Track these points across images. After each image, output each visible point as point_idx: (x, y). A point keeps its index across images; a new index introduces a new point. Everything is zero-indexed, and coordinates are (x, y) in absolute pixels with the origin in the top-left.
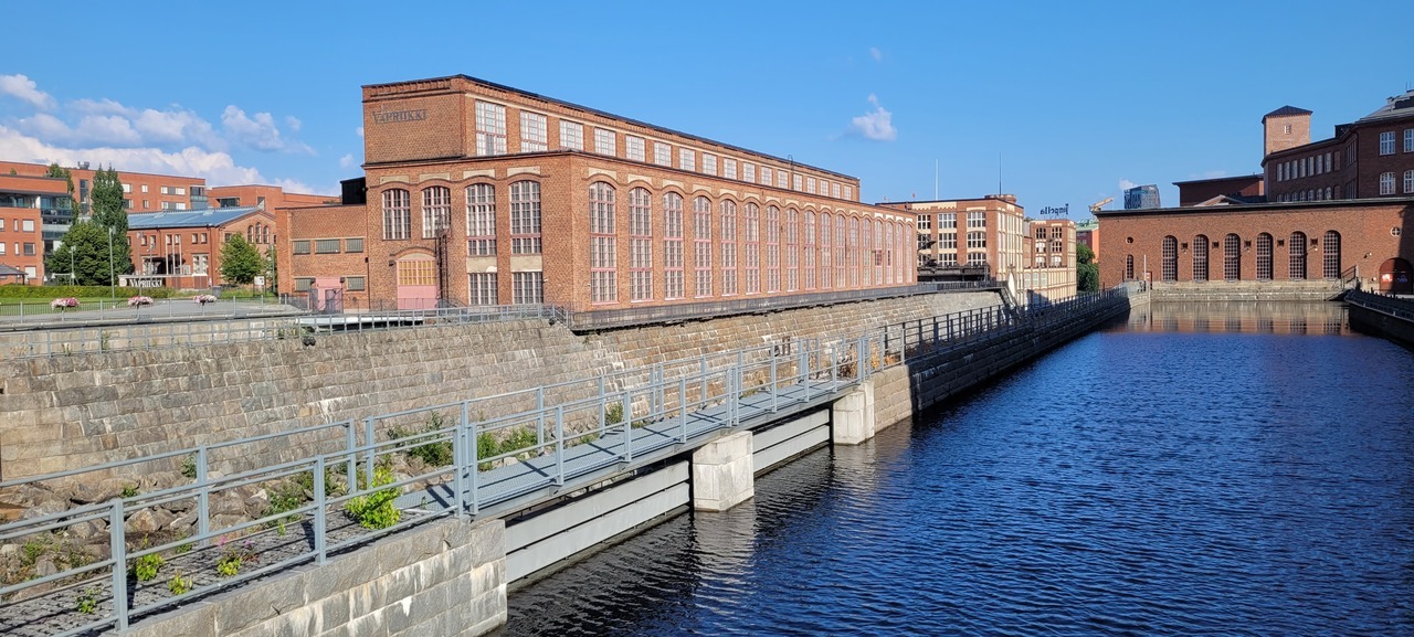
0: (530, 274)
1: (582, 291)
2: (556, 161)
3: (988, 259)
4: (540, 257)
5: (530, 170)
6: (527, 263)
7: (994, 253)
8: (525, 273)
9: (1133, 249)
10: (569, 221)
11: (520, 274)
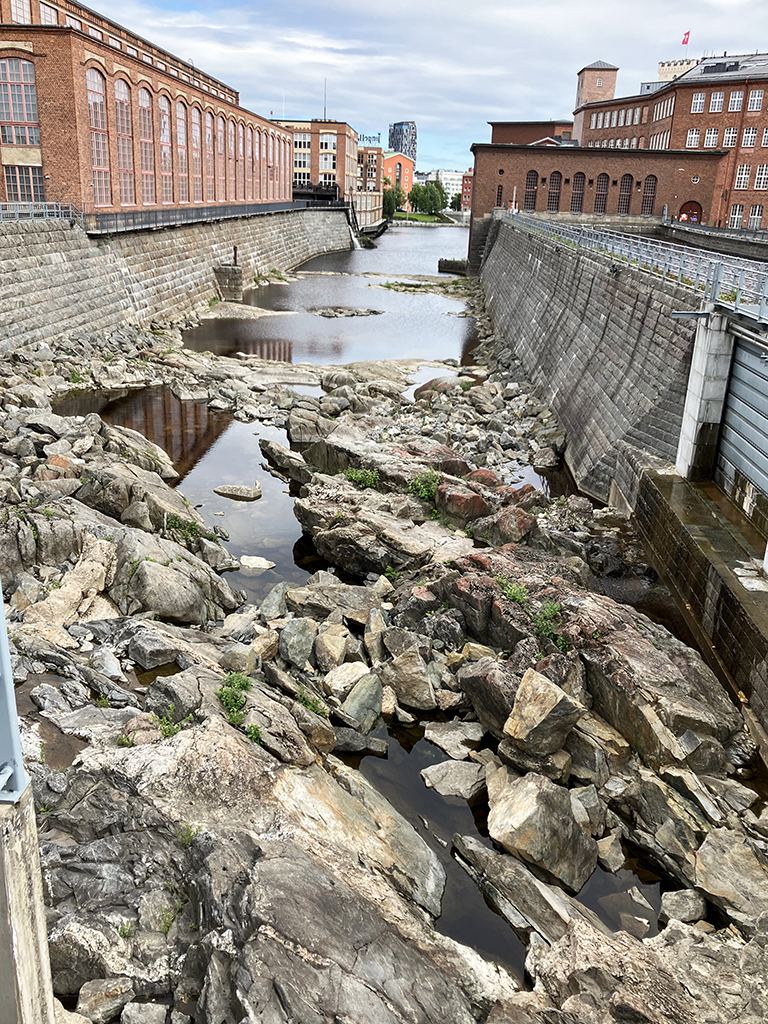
0: (27, 168)
1: (87, 192)
2: (52, 39)
3: (337, 181)
4: (39, 151)
5: (20, 45)
6: (22, 156)
7: (343, 175)
8: (20, 167)
9: (503, 180)
10: (72, 111)
11: (13, 167)
